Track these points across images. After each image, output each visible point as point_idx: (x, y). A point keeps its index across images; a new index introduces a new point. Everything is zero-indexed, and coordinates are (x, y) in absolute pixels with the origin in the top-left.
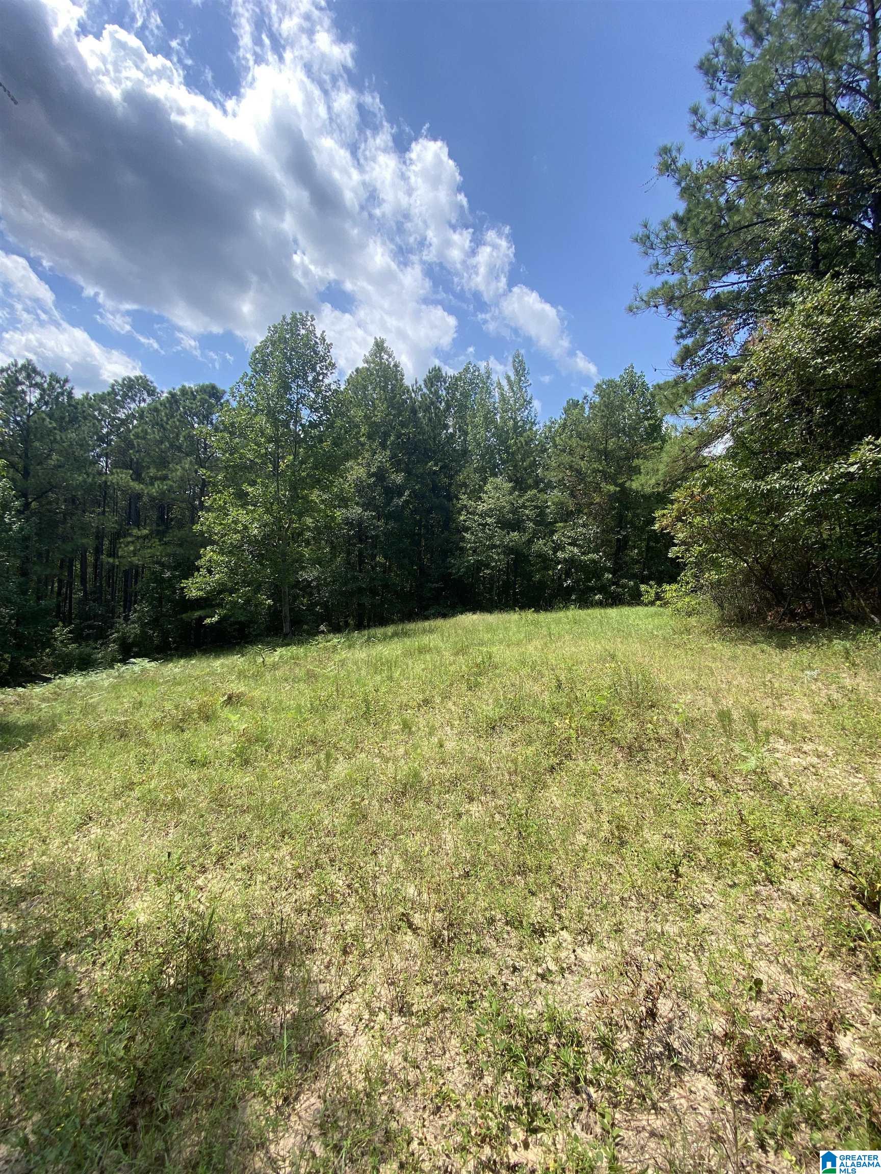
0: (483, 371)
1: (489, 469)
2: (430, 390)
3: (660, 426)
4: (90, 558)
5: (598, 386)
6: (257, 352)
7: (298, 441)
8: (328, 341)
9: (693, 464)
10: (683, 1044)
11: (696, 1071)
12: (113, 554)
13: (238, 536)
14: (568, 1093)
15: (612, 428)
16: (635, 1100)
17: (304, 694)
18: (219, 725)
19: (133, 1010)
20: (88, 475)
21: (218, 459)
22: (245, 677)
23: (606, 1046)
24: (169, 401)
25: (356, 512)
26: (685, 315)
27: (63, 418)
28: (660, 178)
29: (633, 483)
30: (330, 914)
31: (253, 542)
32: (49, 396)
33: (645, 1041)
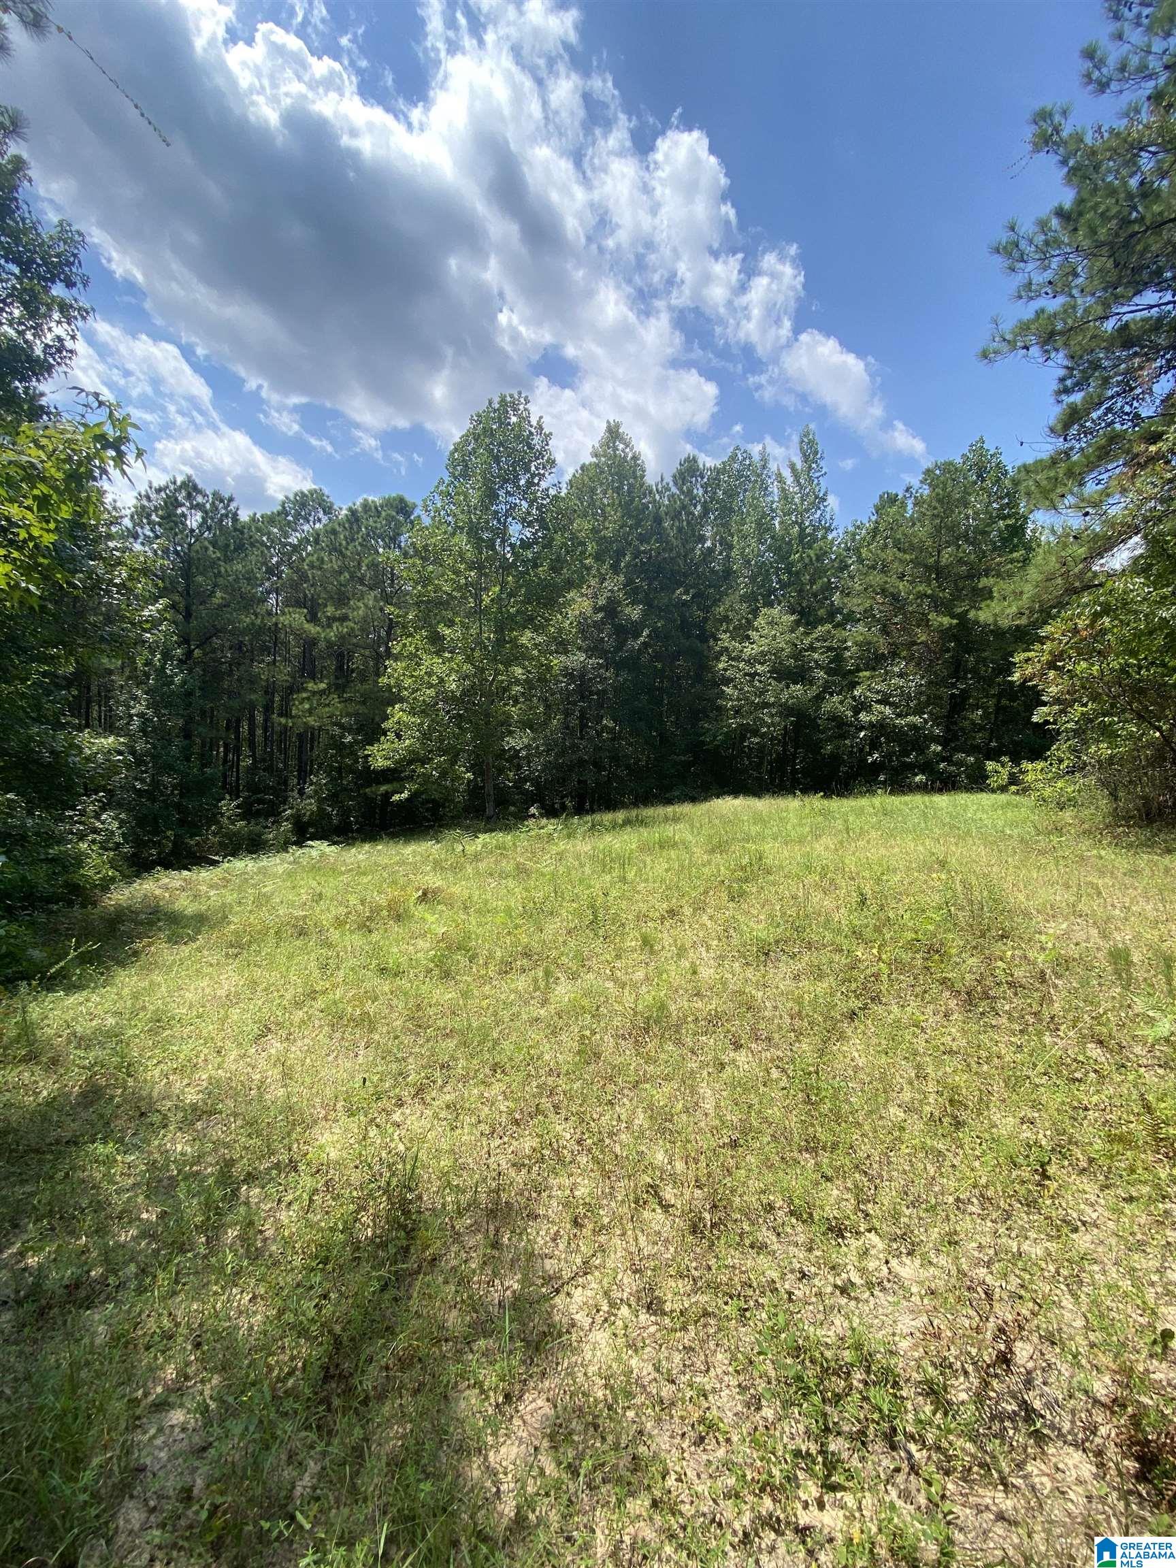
0: (756, 457)
1: (762, 597)
2: (681, 490)
3: (1022, 529)
4: (259, 718)
5: (928, 472)
6: (456, 450)
7: (506, 567)
8: (547, 431)
9: (1077, 584)
10: (1048, 1406)
11: (1065, 1442)
12: (285, 713)
13: (431, 692)
14: (879, 1446)
15: (947, 531)
16: (975, 1469)
17: (514, 895)
18: (414, 927)
19: (325, 1261)
20: (256, 615)
21: (407, 593)
22: (442, 868)
23: (934, 1392)
24: (348, 520)
25: (577, 659)
26: (1073, 357)
27: (227, 546)
28: (1036, 156)
29: (980, 612)
30: (557, 1174)
31: (450, 699)
32: (212, 519)
33: (993, 1394)
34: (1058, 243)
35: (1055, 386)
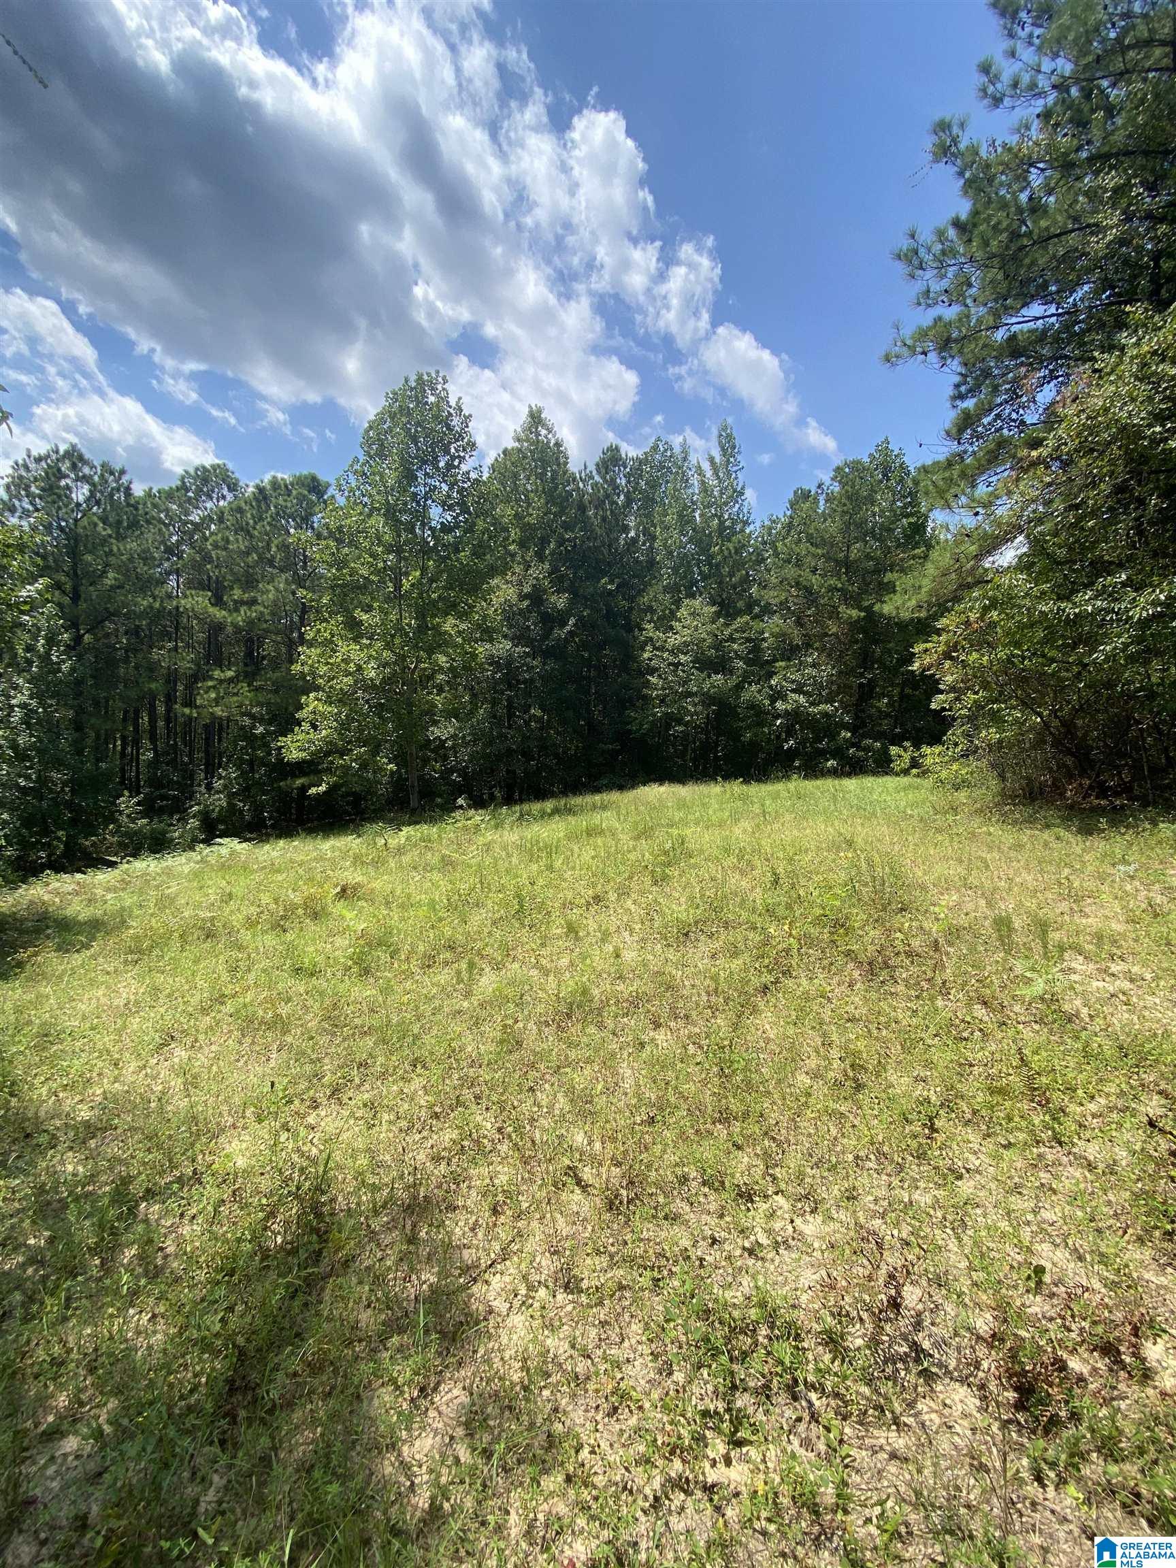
0: (677, 449)
1: (684, 588)
2: (604, 478)
3: (923, 527)
4: (161, 709)
5: (838, 470)
6: (371, 428)
7: (426, 551)
8: (466, 412)
9: (969, 580)
10: (936, 1345)
11: (951, 1379)
12: (189, 703)
13: (349, 680)
14: (782, 1398)
15: (856, 527)
16: (871, 1412)
17: (439, 886)
18: (331, 924)
19: (231, 1274)
20: (154, 598)
21: (322, 576)
22: (362, 863)
23: (832, 1341)
24: (256, 499)
25: (504, 647)
26: (966, 365)
27: (119, 522)
28: (935, 166)
29: (884, 605)
30: (476, 1164)
31: (370, 687)
32: (102, 492)
33: (885, 1338)
34: (953, 253)
35: (950, 391)
